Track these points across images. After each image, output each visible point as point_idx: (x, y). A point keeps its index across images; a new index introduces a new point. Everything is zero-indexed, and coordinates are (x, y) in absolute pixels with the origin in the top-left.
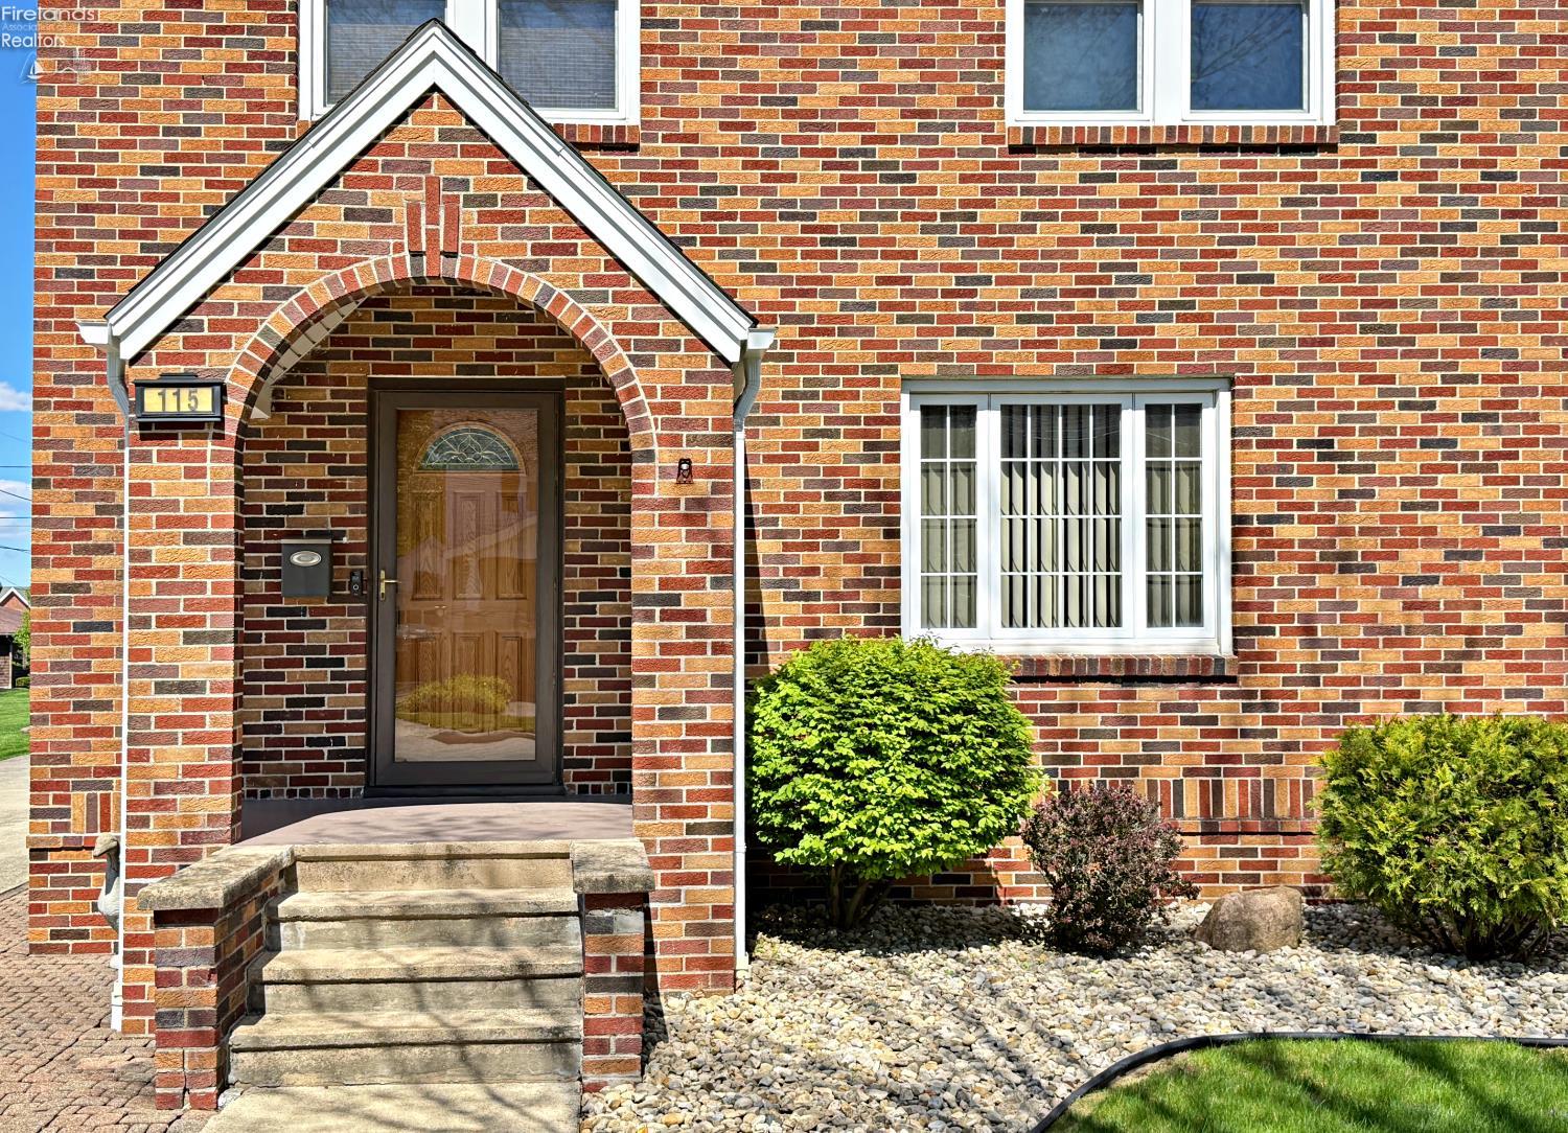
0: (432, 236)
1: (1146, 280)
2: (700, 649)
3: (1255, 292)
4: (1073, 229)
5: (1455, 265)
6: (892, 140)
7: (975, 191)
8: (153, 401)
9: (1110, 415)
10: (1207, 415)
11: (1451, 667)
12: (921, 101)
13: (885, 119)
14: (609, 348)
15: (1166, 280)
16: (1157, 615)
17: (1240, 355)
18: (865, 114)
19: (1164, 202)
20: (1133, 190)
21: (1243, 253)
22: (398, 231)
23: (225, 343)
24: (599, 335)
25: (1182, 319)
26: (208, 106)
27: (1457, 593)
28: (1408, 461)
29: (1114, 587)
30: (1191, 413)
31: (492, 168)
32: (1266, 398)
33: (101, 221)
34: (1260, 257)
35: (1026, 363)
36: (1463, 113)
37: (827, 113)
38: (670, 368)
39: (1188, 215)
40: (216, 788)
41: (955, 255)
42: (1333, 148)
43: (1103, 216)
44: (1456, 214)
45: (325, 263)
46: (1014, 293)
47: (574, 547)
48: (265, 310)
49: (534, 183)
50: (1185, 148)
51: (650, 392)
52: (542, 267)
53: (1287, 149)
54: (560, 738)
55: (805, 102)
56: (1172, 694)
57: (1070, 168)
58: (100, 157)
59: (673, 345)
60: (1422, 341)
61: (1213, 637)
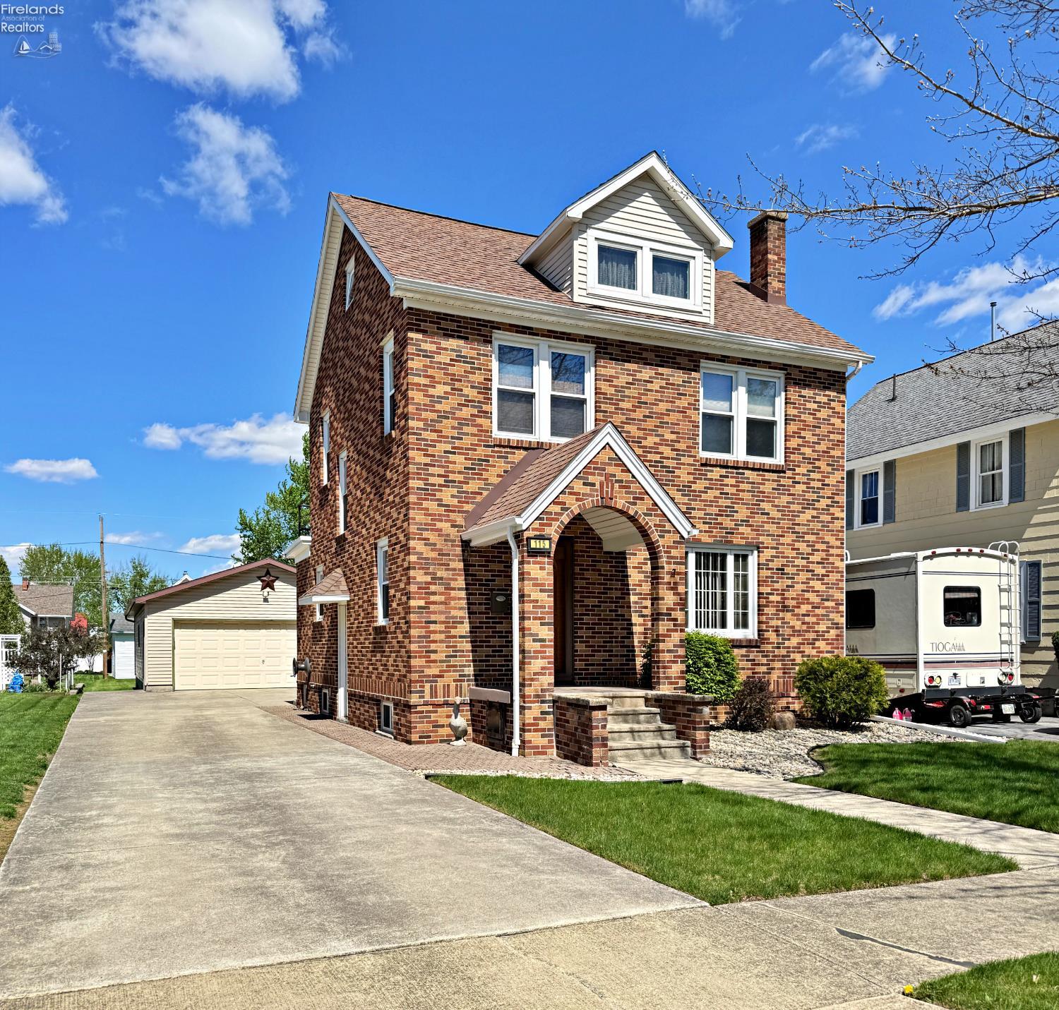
0: (607, 492)
1: (737, 512)
2: (676, 631)
3: (765, 518)
4: (717, 493)
5: (814, 513)
6: (668, 458)
7: (691, 478)
8: (533, 544)
9: (724, 557)
10: (750, 558)
11: (812, 643)
12: (677, 446)
13: (667, 451)
14: (653, 532)
15: (742, 513)
16: (737, 626)
17: (762, 539)
18: (661, 449)
19: (743, 486)
20: (732, 481)
21: (763, 505)
22: (597, 490)
23: (550, 525)
24: (650, 527)
25: (746, 526)
26: (466, 429)
27: (814, 620)
28: (803, 576)
29: (724, 616)
30: (745, 557)
31: (622, 471)
32: (768, 553)
33: (431, 470)
34: (766, 506)
35: (706, 538)
36: (817, 464)
37: (650, 448)
38: (670, 539)
39: (748, 491)
40: (550, 674)
41: (686, 500)
42: (784, 472)
43: (726, 489)
44: (815, 497)
45: (577, 500)
46: (701, 514)
47: (577, 597)
48: (561, 514)
49: (633, 477)
50: (747, 468)
51: (664, 546)
52: (635, 504)
53: (773, 471)
54: (574, 665)
55: (644, 443)
56: (743, 651)
57: (716, 473)
58: (431, 446)
59: (669, 532)
60: (807, 537)
61: (751, 633)
